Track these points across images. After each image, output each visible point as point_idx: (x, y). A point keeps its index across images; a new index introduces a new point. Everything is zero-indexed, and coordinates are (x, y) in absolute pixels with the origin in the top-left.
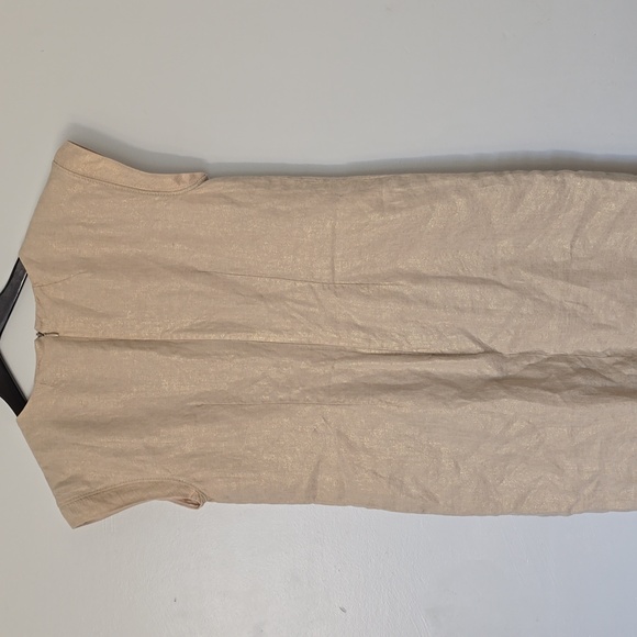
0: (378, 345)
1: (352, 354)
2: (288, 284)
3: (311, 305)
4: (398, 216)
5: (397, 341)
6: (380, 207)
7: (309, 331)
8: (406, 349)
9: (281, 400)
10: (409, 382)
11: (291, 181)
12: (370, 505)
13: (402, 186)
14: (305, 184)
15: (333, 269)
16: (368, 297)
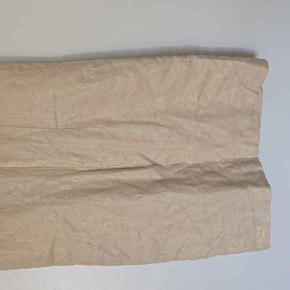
0: (88, 165)
1: (72, 172)
2: (28, 130)
3: (43, 143)
4: (94, 85)
5: (99, 162)
6: (82, 80)
7: (43, 159)
8: (105, 166)
9: (27, 203)
10: (108, 186)
11: (25, 66)
12: (89, 264)
13: (95, 66)
14: (34, 68)
15: (56, 119)
16: (80, 136)
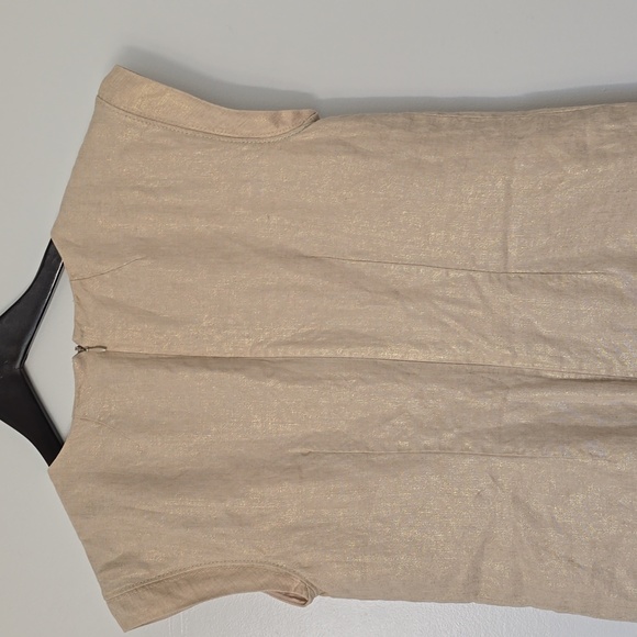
0: (574, 365)
1: (533, 380)
2: (438, 274)
3: (471, 306)
4: (611, 167)
5: (604, 360)
6: (581, 153)
7: (467, 345)
8: (617, 373)
9: (426, 447)
10: (626, 423)
11: (444, 119)
12: (563, 608)
13: (615, 120)
14: (464, 123)
15: (505, 250)
16: (559, 293)
